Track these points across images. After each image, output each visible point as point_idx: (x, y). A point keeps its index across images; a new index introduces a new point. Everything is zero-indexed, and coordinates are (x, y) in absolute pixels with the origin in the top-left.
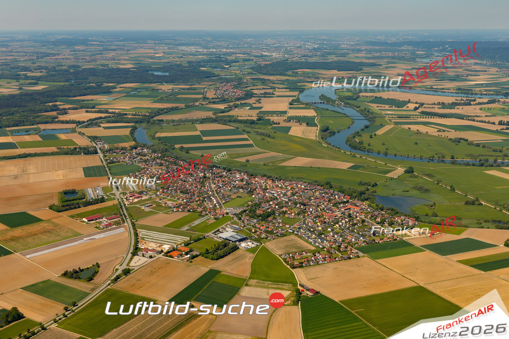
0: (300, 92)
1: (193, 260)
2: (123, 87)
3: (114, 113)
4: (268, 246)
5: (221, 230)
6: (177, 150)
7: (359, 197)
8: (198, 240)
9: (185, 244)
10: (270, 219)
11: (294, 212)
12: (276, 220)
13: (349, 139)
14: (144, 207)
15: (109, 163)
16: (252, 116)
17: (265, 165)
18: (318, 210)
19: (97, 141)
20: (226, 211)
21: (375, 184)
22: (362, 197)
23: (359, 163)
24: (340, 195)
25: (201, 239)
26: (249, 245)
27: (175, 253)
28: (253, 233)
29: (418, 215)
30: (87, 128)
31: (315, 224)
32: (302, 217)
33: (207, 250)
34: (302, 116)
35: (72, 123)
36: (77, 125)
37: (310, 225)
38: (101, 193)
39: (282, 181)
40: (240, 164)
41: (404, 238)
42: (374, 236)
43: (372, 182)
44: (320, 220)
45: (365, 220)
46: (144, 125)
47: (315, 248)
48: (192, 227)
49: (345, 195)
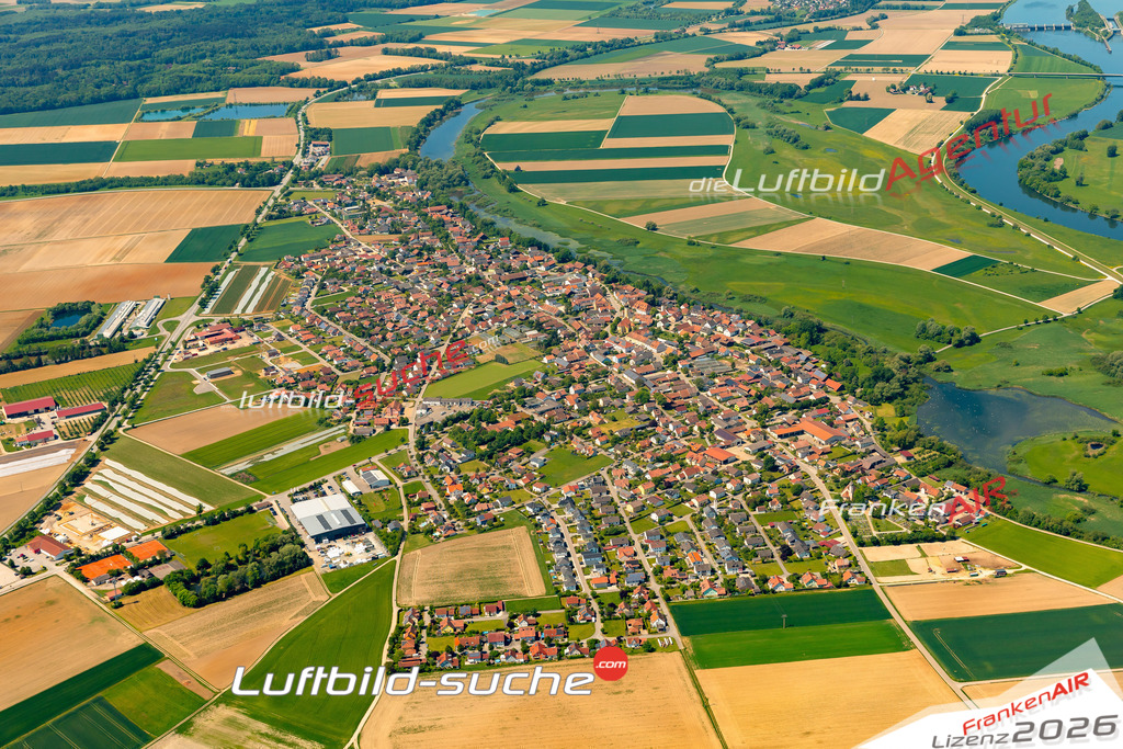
1: (125, 601)
3: (448, 56)
4: (406, 567)
5: (325, 486)
6: (494, 181)
7: (869, 386)
8: (223, 518)
9: (168, 529)
10: (513, 452)
11: (608, 433)
12: (523, 462)
13: (1030, 161)
14: (205, 376)
15: (270, 218)
16: (809, 72)
17: (691, 243)
18: (690, 433)
19: (314, 145)
20: (411, 412)
21: (967, 338)
22: (876, 390)
23: (990, 251)
24: (817, 373)
25: (235, 515)
26: (354, 553)
27: (111, 564)
28: (411, 504)
29: (1020, 477)
30: (336, 101)
31: (630, 486)
32: (617, 456)
33: (204, 565)
34: (957, 72)
35: (314, 87)
36: (317, 94)
37: (614, 490)
38: (141, 320)
39: (682, 307)
40: (621, 237)
41: (881, 579)
42: (784, 558)
43: (962, 328)
44: (659, 473)
45: (807, 489)
46: (490, 95)
47: (544, 591)
48: (257, 465)
49: (830, 376)
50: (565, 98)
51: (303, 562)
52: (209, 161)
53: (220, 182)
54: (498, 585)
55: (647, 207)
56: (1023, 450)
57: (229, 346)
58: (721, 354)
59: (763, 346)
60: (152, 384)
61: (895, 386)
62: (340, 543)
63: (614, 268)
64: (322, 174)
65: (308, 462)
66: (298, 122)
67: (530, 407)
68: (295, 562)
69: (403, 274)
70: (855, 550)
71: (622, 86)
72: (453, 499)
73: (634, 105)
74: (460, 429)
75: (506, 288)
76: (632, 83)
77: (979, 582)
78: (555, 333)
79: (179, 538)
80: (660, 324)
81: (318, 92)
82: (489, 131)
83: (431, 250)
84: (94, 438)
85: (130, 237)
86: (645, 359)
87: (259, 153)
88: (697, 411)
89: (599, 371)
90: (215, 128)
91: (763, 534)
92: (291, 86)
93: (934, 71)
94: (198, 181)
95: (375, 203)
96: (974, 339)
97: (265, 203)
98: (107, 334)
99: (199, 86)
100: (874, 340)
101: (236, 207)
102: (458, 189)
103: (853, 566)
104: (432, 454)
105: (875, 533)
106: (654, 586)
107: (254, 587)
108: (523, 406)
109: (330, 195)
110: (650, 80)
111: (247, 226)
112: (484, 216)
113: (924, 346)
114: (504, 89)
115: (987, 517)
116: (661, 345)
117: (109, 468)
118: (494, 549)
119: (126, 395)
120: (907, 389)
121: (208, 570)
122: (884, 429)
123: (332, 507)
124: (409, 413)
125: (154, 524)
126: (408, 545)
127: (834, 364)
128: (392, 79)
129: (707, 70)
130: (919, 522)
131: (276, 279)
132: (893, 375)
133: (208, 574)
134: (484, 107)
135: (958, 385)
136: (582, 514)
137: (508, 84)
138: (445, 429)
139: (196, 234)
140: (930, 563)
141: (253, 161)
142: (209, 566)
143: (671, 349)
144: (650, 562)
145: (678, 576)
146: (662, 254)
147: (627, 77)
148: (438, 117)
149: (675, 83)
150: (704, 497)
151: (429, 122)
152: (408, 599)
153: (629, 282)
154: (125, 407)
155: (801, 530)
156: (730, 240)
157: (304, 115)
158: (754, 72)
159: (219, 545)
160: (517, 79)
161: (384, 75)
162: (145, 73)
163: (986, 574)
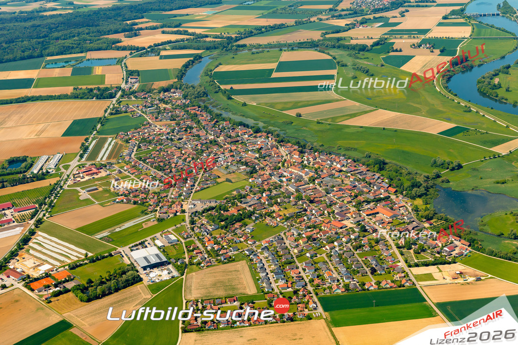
1: (52, 299)
3: (193, 34)
4: (188, 281)
5: (146, 243)
6: (220, 94)
7: (410, 190)
8: (98, 259)
9: (71, 265)
10: (237, 225)
11: (283, 215)
12: (242, 230)
13: (483, 80)
14: (85, 191)
15: (111, 114)
16: (372, 38)
17: (318, 123)
18: (323, 214)
19: (131, 78)
20: (187, 206)
21: (456, 166)
22: (413, 192)
23: (465, 124)
24: (383, 184)
25: (104, 257)
26: (162, 275)
27: (45, 282)
28: (189, 251)
29: (486, 233)
30: (140, 56)
31: (295, 240)
32: (288, 226)
33: (90, 282)
34: (444, 37)
35: (129, 50)
36: (131, 54)
37: (287, 242)
38: (52, 164)
39: (316, 154)
40: (284, 120)
41: (420, 283)
42: (372, 273)
43: (454, 162)
44: (309, 234)
45: (382, 240)
46: (215, 53)
47: (256, 292)
48: (113, 233)
49: (390, 185)
50: (253, 53)
51: (138, 280)
52: (80, 87)
53: (86, 97)
54: (233, 289)
55: (296, 105)
56: (486, 220)
57: (96, 176)
58: (336, 176)
59: (357, 172)
60: (59, 195)
61: (422, 190)
62: (155, 270)
63: (281, 135)
64: (136, 92)
65: (137, 231)
66: (122, 67)
67: (244, 203)
68: (134, 280)
69: (178, 140)
70: (407, 269)
71: (280, 47)
72: (209, 248)
73: (287, 56)
74: (211, 214)
75: (229, 146)
76: (285, 45)
77: (468, 283)
78: (255, 167)
79: (77, 269)
80: (306, 162)
81: (131, 53)
82: (216, 70)
83: (191, 128)
84: (32, 222)
85: (43, 125)
86: (299, 179)
87: (104, 83)
88: (326, 204)
89: (277, 185)
90: (82, 71)
91: (361, 262)
92: (118, 50)
93: (433, 37)
94: (75, 97)
95: (162, 106)
96: (460, 167)
97: (109, 107)
98: (35, 172)
99: (73, 51)
100: (411, 168)
101: (95, 109)
102: (203, 98)
103: (406, 277)
104: (198, 227)
105: (416, 261)
106: (310, 288)
107: (115, 292)
108: (241, 203)
109: (140, 102)
110: (294, 44)
111: (101, 118)
112: (216, 111)
113: (435, 170)
114: (222, 50)
115: (470, 252)
116: (307, 172)
117: (41, 236)
118: (231, 272)
119: (46, 201)
120: (428, 191)
121: (92, 284)
122: (418, 211)
123: (151, 253)
124: (185, 207)
125: (64, 263)
126: (188, 271)
127: (392, 180)
128: (167, 45)
129: (322, 38)
130: (437, 255)
131: (116, 144)
132: (421, 185)
133: (92, 286)
134: (213, 58)
135: (453, 189)
136: (273, 254)
137: (224, 47)
138: (203, 215)
139: (75, 123)
140: (443, 274)
141: (101, 86)
142: (92, 282)
143: (311, 174)
144: (307, 277)
145: (321, 283)
146: (305, 128)
147: (282, 42)
148: (191, 63)
149: (306, 45)
150: (332, 245)
151: (186, 66)
152: (190, 296)
153: (289, 142)
154: (46, 206)
155: (380, 260)
156: (337, 121)
157: (125, 64)
158: (344, 39)
159: (97, 272)
160: (228, 44)
161: (163, 44)
162: (45, 45)
163: (471, 279)
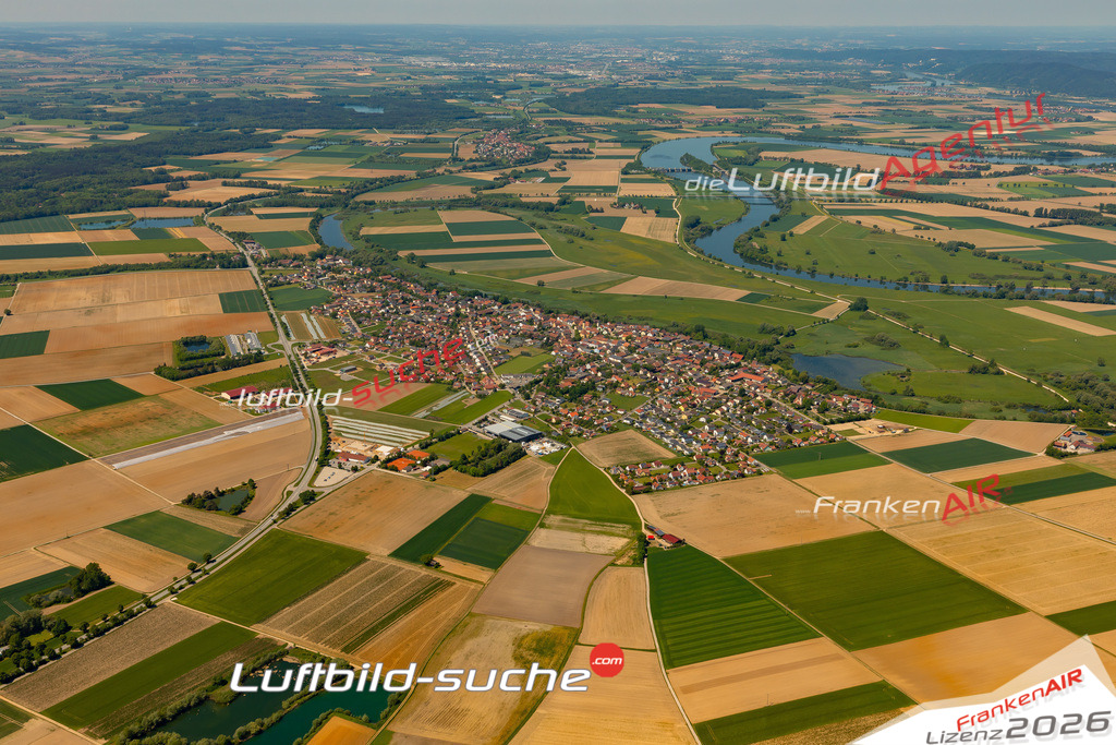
0: (643, 148)
1: (436, 477)
2: (294, 137)
3: (278, 187)
4: (584, 451)
8: (445, 437)
9: (418, 444)
10: (586, 397)
11: (632, 385)
12: (598, 401)
13: (740, 243)
14: (340, 371)
15: (269, 286)
16: (549, 196)
17: (574, 292)
19: (246, 242)
20: (500, 382)
21: (791, 331)
23: (759, 290)
25: (452, 435)
26: (546, 447)
27: (403, 462)
28: (553, 424)
29: (876, 392)
30: (225, 216)
31: (674, 407)
32: (649, 395)
36: (206, 211)
38: (254, 344)
39: (609, 323)
40: (525, 290)
41: (849, 438)
42: (790, 432)
43: (782, 328)
44: (683, 401)
45: (772, 403)
46: (337, 211)
47: (676, 455)
48: (433, 412)
49: (731, 352)
50: (396, 213)
52: (176, 253)
57: (336, 355)
58: (656, 345)
59: (678, 341)
60: (308, 377)
62: (534, 442)
63: (543, 305)
64: (276, 260)
65: (464, 409)
66: (213, 229)
67: (571, 376)
68: (517, 453)
70: (824, 427)
71: (428, 205)
73: (450, 217)
74: (540, 388)
76: (433, 204)
77: (899, 435)
79: (432, 447)
82: (363, 233)
87: (208, 248)
89: (593, 357)
93: (631, 195)
96: (794, 332)
97: (254, 278)
101: (234, 280)
103: (830, 433)
104: (539, 400)
105: (827, 419)
107: (506, 466)
108: (566, 376)
111: (259, 291)
113: (770, 336)
115: (878, 409)
118: (626, 439)
121: (469, 460)
122: (786, 375)
125: (406, 443)
128: (251, 201)
129: (477, 195)
130: (845, 413)
131: (320, 320)
134: (342, 218)
135: (804, 354)
138: (532, 389)
139: (225, 297)
140: (866, 429)
141: (210, 253)
145: (743, 443)
146: (563, 298)
148: (316, 224)
150: (721, 410)
151: (315, 227)
153: (561, 312)
156: (597, 290)
158: (510, 196)
159: (462, 448)
161: (243, 198)
163: (898, 432)
